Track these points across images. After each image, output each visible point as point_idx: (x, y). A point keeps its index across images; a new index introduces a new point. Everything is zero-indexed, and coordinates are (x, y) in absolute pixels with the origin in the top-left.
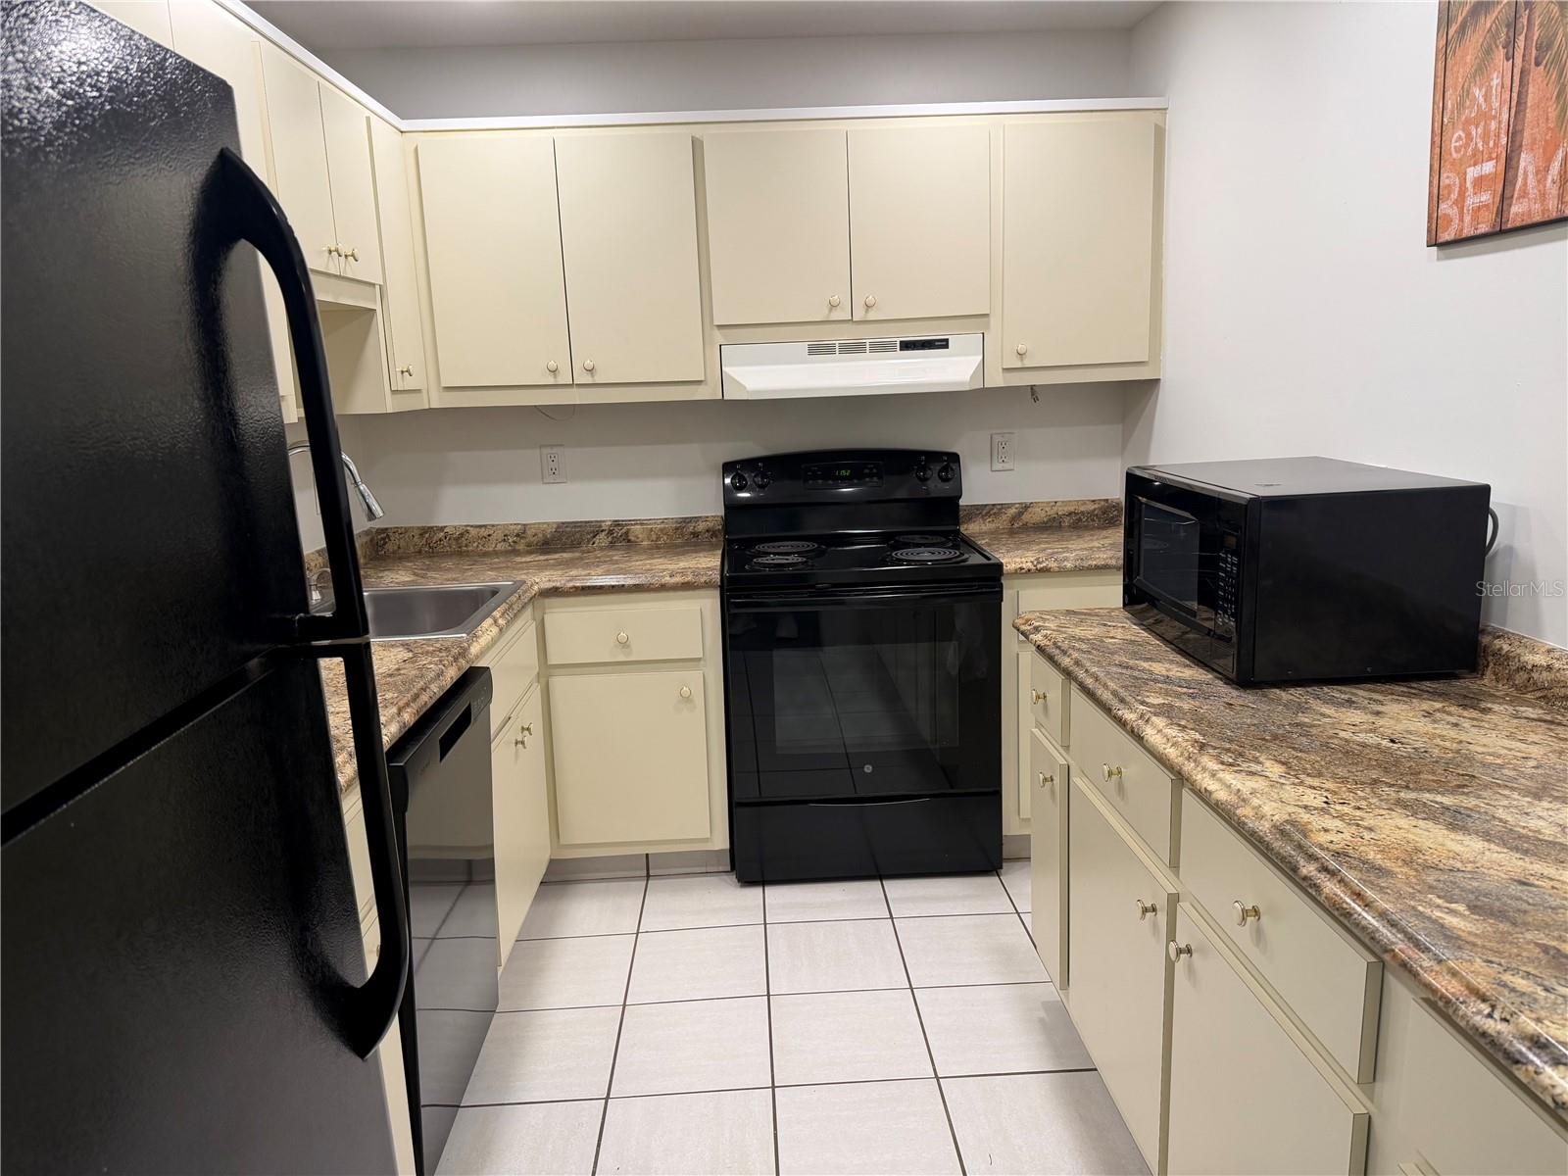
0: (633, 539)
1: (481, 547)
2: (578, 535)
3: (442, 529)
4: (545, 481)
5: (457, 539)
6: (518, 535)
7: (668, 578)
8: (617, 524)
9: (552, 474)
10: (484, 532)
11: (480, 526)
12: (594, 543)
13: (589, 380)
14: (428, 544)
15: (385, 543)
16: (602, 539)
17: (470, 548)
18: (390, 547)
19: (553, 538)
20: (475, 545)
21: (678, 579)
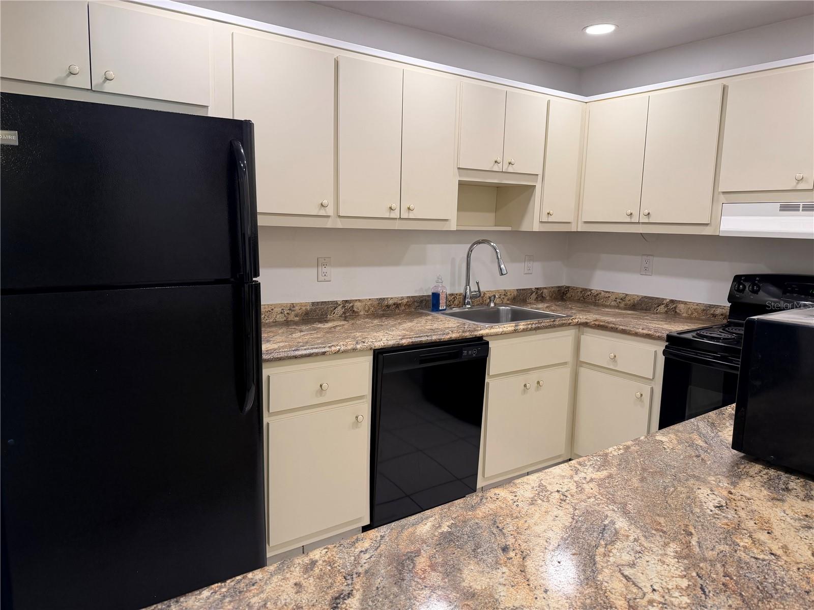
0: (678, 311)
1: (604, 302)
2: (650, 304)
3: (590, 290)
4: (642, 273)
5: (595, 296)
6: (621, 299)
7: (640, 330)
8: (672, 301)
9: (646, 270)
10: (607, 295)
11: (607, 292)
12: (657, 310)
13: (646, 221)
14: (583, 296)
15: (567, 293)
16: (662, 309)
17: (600, 302)
18: (568, 295)
19: (638, 303)
20: (602, 300)
21: (645, 332)
